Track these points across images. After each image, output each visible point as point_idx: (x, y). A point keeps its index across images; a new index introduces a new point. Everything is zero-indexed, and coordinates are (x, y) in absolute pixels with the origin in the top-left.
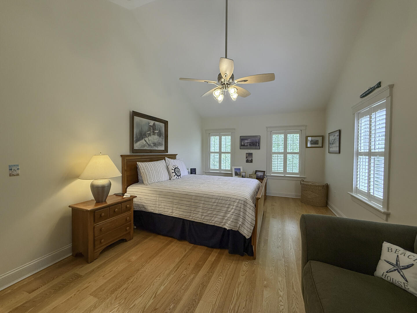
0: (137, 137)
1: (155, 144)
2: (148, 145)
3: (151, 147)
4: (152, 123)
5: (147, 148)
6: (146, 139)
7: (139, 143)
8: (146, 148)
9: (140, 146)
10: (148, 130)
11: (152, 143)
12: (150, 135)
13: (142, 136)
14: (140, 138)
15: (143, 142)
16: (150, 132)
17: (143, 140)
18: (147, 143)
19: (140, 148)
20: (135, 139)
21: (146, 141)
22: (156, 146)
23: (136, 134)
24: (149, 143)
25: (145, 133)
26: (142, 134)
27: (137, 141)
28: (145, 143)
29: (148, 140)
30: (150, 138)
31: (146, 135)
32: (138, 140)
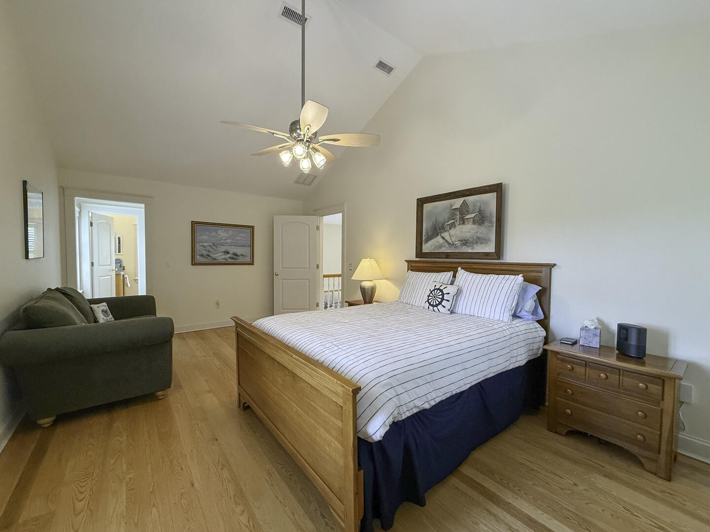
0: (428, 233)
1: (465, 242)
2: (449, 244)
3: (456, 247)
4: (458, 203)
5: (445, 250)
6: (446, 235)
7: (430, 243)
8: (443, 250)
9: (433, 247)
10: (448, 218)
11: (457, 240)
12: (452, 226)
13: (437, 230)
14: (432, 234)
15: (438, 240)
16: (453, 221)
17: (439, 236)
18: (447, 241)
19: (434, 250)
20: (424, 238)
21: (443, 238)
22: (468, 245)
23: (427, 230)
24: (450, 242)
25: (443, 226)
26: (437, 228)
27: (427, 240)
28: (441, 241)
29: (448, 236)
30: (452, 232)
31: (444, 229)
32: (429, 239)
